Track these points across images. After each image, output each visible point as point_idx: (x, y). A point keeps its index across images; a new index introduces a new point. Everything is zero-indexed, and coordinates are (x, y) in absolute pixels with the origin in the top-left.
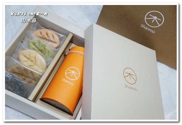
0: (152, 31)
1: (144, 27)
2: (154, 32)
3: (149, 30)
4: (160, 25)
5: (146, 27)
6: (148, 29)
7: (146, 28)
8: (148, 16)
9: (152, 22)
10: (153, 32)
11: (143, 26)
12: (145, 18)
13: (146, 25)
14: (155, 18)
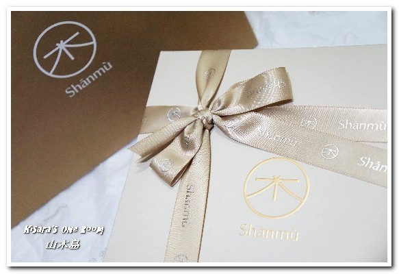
0: (101, 71)
1: (78, 88)
2: (108, 67)
3: (94, 77)
4: (94, 42)
5: (79, 83)
6: (90, 79)
7: (86, 82)
8: (47, 65)
9: (72, 58)
11: (72, 89)
12: (50, 74)
14: (62, 46)
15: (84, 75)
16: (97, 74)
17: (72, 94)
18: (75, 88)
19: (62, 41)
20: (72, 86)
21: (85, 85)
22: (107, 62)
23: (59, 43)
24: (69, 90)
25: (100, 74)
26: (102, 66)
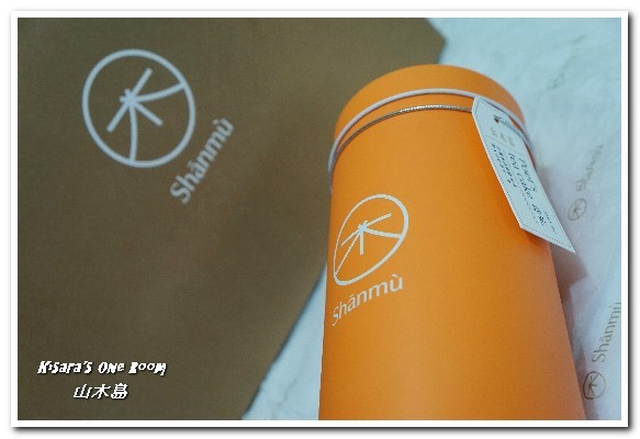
1: (191, 182)
3: (209, 152)
5: (188, 171)
6: (206, 159)
7: (200, 168)
8: (120, 141)
9: (159, 122)
10: (223, 131)
11: (181, 186)
13: (180, 166)
14: (131, 101)
15: (193, 151)
16: (213, 146)
17: (184, 196)
18: (185, 182)
19: (127, 92)
20: (179, 178)
21: (200, 172)
22: (219, 117)
23: (124, 95)
24: (177, 189)
25: (218, 145)
26: (214, 129)
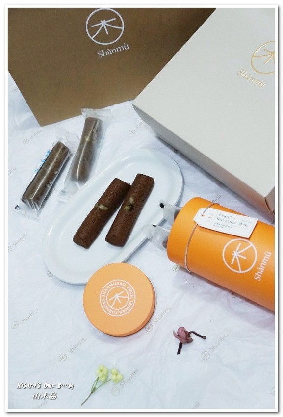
0: (121, 48)
1: (105, 53)
2: (126, 47)
3: (117, 50)
4: (123, 28)
5: (106, 50)
6: (114, 51)
7: (111, 52)
8: (93, 31)
12: (92, 38)
13: (106, 48)
14: (104, 23)
15: (111, 47)
16: (119, 49)
17: (101, 56)
20: (102, 51)
21: (110, 53)
22: (127, 44)
23: (103, 20)
25: (121, 50)
26: (123, 45)
